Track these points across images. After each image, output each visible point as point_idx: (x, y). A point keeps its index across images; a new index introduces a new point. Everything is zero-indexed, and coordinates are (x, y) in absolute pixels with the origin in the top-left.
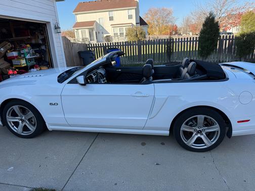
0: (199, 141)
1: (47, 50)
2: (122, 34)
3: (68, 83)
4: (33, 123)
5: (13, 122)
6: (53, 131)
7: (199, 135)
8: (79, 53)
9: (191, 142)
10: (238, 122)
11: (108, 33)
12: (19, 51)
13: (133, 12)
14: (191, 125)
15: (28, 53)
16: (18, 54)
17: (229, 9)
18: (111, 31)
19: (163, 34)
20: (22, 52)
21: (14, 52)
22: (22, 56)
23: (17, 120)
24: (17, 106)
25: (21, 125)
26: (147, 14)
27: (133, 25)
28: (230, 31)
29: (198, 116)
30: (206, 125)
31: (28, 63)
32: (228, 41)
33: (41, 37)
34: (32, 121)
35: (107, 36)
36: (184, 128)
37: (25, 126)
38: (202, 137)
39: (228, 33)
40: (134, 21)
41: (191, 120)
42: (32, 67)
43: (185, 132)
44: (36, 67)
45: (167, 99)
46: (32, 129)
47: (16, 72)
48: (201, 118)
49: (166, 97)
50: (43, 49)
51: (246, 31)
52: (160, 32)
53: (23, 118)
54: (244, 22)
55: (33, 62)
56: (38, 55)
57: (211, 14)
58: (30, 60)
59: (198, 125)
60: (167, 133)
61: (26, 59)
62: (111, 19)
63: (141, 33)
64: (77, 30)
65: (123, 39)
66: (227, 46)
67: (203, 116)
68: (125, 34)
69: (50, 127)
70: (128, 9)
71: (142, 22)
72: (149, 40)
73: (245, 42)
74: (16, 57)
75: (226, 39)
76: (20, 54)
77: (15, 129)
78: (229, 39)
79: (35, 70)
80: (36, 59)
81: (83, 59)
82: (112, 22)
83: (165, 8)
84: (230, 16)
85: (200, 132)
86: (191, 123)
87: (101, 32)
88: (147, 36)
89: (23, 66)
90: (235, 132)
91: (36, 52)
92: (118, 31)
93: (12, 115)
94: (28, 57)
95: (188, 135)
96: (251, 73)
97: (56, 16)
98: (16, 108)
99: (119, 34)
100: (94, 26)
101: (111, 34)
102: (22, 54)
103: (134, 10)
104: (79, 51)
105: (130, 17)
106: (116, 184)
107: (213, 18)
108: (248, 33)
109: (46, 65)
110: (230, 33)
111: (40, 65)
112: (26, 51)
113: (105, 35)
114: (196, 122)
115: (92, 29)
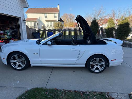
0: (97, 69)
1: (18, 31)
2: (51, 25)
3: (43, 44)
4: (24, 63)
5: (13, 63)
6: (33, 67)
7: (97, 66)
8: (33, 33)
9: (94, 69)
10: (112, 60)
11: (44, 24)
12: (4, 31)
13: (57, 15)
14: (94, 62)
15: (9, 32)
16: (4, 32)
17: (101, 17)
18: (45, 24)
19: (71, 26)
20: (6, 31)
21: (1, 31)
22: (6, 33)
23: (16, 62)
24: (17, 55)
25: (18, 64)
26: (63, 17)
27: (57, 21)
28: (102, 26)
29: (97, 58)
30: (100, 62)
31: (9, 37)
32: (102, 31)
33: (15, 24)
34: (23, 62)
35: (43, 26)
36: (91, 63)
37: (20, 64)
38: (98, 67)
39: (101, 27)
40: (57, 19)
41: (94, 60)
42: (11, 39)
43: (91, 65)
44: (13, 40)
45: (85, 51)
46: (23, 66)
47: (3, 41)
48: (98, 59)
49: (84, 50)
50: (16, 31)
51: (110, 27)
52: (70, 25)
53: (19, 61)
54: (109, 22)
55: (11, 37)
56: (13, 33)
57: (94, 19)
58: (10, 35)
59: (97, 62)
60: (84, 66)
61: (8, 35)
62: (46, 17)
63: (61, 26)
64: (28, 22)
65: (52, 28)
66: (102, 32)
67: (99, 58)
68: (53, 25)
69: (32, 65)
70: (54, 13)
71: (61, 20)
72: (64, 29)
73: (109, 31)
74: (3, 34)
75: (101, 30)
76: (5, 32)
77: (14, 66)
78: (103, 30)
79: (12, 41)
80: (12, 35)
81: (34, 36)
82: (46, 19)
83: (71, 14)
84: (101, 20)
85: (97, 65)
86: (94, 61)
87: (40, 24)
88: (64, 27)
89: (6, 38)
90: (111, 65)
91: (13, 32)
92: (49, 23)
93: (13, 60)
94: (9, 34)
95: (93, 66)
96: (115, 42)
97: (23, 15)
98: (16, 56)
99: (50, 25)
100: (37, 21)
101: (46, 25)
102: (6, 32)
103: (57, 14)
104: (33, 32)
105: (55, 17)
106: (67, 85)
107: (96, 20)
108: (111, 27)
109: (17, 39)
110: (102, 27)
111: (14, 39)
112: (8, 31)
113: (42, 25)
114: (96, 61)
115: (36, 22)
